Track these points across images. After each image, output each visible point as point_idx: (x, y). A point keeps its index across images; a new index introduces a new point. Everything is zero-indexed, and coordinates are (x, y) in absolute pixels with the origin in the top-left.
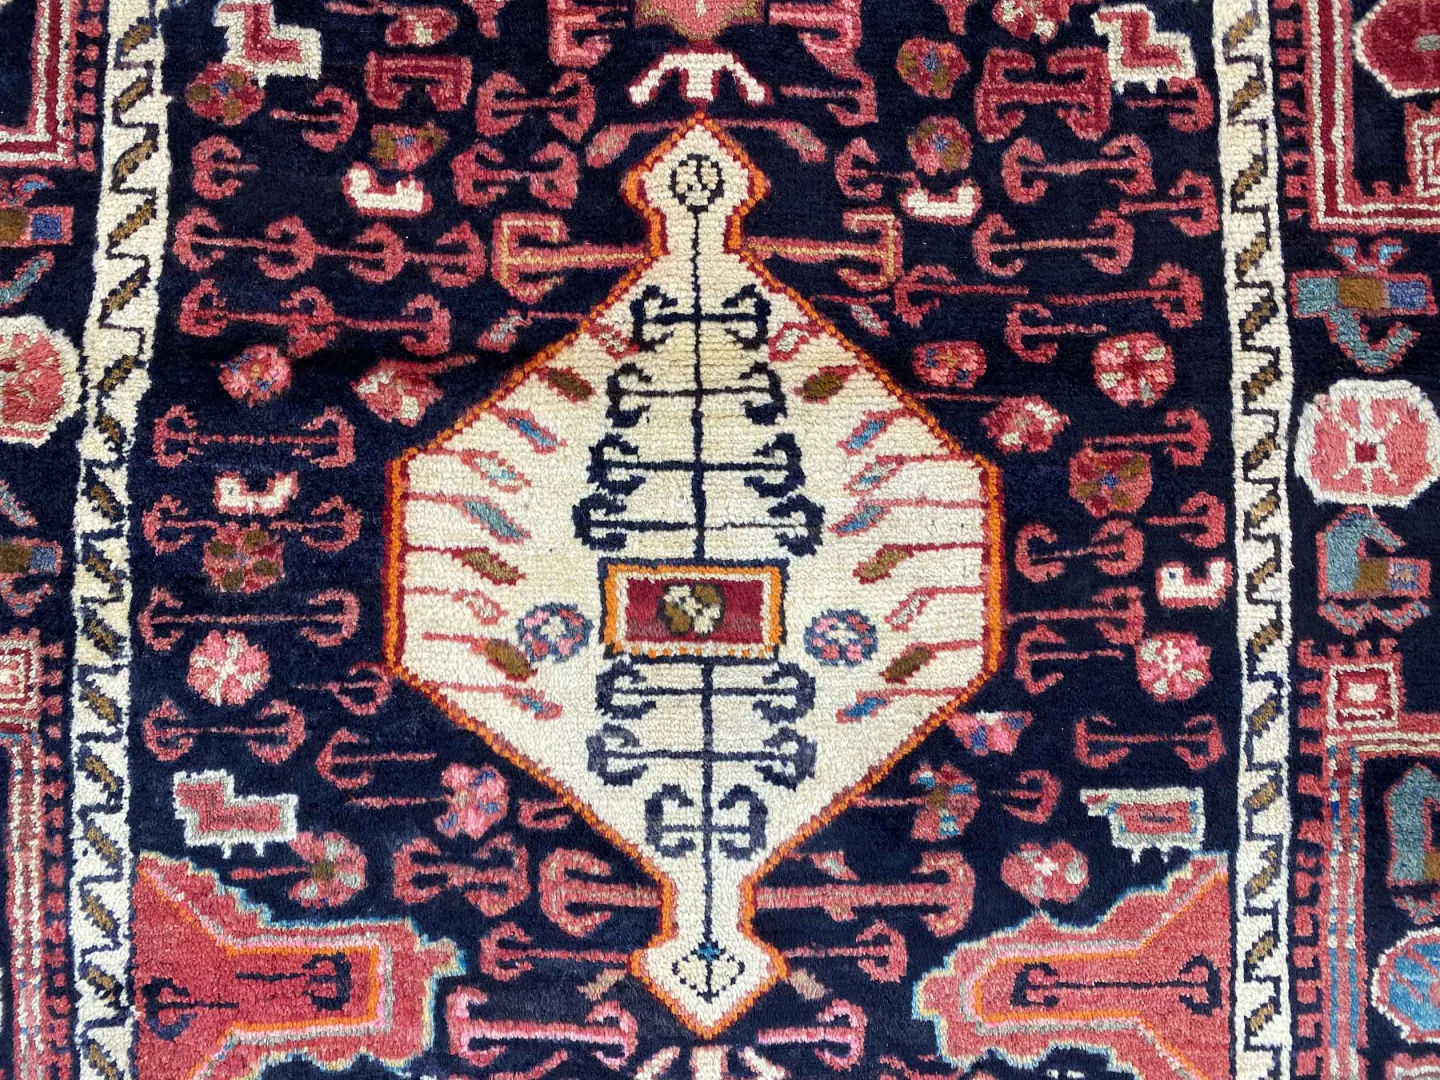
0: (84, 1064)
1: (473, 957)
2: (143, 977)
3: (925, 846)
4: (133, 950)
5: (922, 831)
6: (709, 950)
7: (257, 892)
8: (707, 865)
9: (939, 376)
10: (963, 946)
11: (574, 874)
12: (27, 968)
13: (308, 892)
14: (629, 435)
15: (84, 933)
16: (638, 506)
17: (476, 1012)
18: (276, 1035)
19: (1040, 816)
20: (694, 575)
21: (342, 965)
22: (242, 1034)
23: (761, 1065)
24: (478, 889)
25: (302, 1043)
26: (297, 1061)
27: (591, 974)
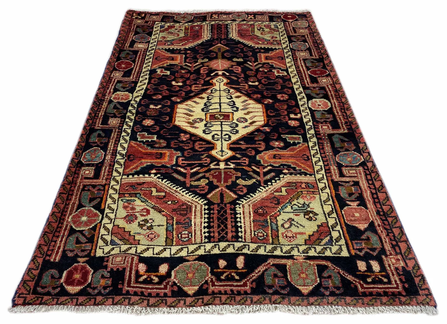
1: (183, 154)
2: (128, 154)
4: (127, 151)
5: (256, 139)
6: (222, 151)
7: (148, 145)
8: (222, 142)
9: (254, 97)
10: (264, 152)
11: (199, 144)
12: (109, 152)
13: (157, 146)
14: (210, 101)
15: (119, 149)
16: (211, 107)
17: (182, 160)
18: (150, 161)
19: (275, 138)
20: (219, 113)
21: (161, 154)
22: (143, 160)
23: (231, 164)
24: (185, 146)
25: (153, 162)
26: (152, 164)
27: (202, 155)
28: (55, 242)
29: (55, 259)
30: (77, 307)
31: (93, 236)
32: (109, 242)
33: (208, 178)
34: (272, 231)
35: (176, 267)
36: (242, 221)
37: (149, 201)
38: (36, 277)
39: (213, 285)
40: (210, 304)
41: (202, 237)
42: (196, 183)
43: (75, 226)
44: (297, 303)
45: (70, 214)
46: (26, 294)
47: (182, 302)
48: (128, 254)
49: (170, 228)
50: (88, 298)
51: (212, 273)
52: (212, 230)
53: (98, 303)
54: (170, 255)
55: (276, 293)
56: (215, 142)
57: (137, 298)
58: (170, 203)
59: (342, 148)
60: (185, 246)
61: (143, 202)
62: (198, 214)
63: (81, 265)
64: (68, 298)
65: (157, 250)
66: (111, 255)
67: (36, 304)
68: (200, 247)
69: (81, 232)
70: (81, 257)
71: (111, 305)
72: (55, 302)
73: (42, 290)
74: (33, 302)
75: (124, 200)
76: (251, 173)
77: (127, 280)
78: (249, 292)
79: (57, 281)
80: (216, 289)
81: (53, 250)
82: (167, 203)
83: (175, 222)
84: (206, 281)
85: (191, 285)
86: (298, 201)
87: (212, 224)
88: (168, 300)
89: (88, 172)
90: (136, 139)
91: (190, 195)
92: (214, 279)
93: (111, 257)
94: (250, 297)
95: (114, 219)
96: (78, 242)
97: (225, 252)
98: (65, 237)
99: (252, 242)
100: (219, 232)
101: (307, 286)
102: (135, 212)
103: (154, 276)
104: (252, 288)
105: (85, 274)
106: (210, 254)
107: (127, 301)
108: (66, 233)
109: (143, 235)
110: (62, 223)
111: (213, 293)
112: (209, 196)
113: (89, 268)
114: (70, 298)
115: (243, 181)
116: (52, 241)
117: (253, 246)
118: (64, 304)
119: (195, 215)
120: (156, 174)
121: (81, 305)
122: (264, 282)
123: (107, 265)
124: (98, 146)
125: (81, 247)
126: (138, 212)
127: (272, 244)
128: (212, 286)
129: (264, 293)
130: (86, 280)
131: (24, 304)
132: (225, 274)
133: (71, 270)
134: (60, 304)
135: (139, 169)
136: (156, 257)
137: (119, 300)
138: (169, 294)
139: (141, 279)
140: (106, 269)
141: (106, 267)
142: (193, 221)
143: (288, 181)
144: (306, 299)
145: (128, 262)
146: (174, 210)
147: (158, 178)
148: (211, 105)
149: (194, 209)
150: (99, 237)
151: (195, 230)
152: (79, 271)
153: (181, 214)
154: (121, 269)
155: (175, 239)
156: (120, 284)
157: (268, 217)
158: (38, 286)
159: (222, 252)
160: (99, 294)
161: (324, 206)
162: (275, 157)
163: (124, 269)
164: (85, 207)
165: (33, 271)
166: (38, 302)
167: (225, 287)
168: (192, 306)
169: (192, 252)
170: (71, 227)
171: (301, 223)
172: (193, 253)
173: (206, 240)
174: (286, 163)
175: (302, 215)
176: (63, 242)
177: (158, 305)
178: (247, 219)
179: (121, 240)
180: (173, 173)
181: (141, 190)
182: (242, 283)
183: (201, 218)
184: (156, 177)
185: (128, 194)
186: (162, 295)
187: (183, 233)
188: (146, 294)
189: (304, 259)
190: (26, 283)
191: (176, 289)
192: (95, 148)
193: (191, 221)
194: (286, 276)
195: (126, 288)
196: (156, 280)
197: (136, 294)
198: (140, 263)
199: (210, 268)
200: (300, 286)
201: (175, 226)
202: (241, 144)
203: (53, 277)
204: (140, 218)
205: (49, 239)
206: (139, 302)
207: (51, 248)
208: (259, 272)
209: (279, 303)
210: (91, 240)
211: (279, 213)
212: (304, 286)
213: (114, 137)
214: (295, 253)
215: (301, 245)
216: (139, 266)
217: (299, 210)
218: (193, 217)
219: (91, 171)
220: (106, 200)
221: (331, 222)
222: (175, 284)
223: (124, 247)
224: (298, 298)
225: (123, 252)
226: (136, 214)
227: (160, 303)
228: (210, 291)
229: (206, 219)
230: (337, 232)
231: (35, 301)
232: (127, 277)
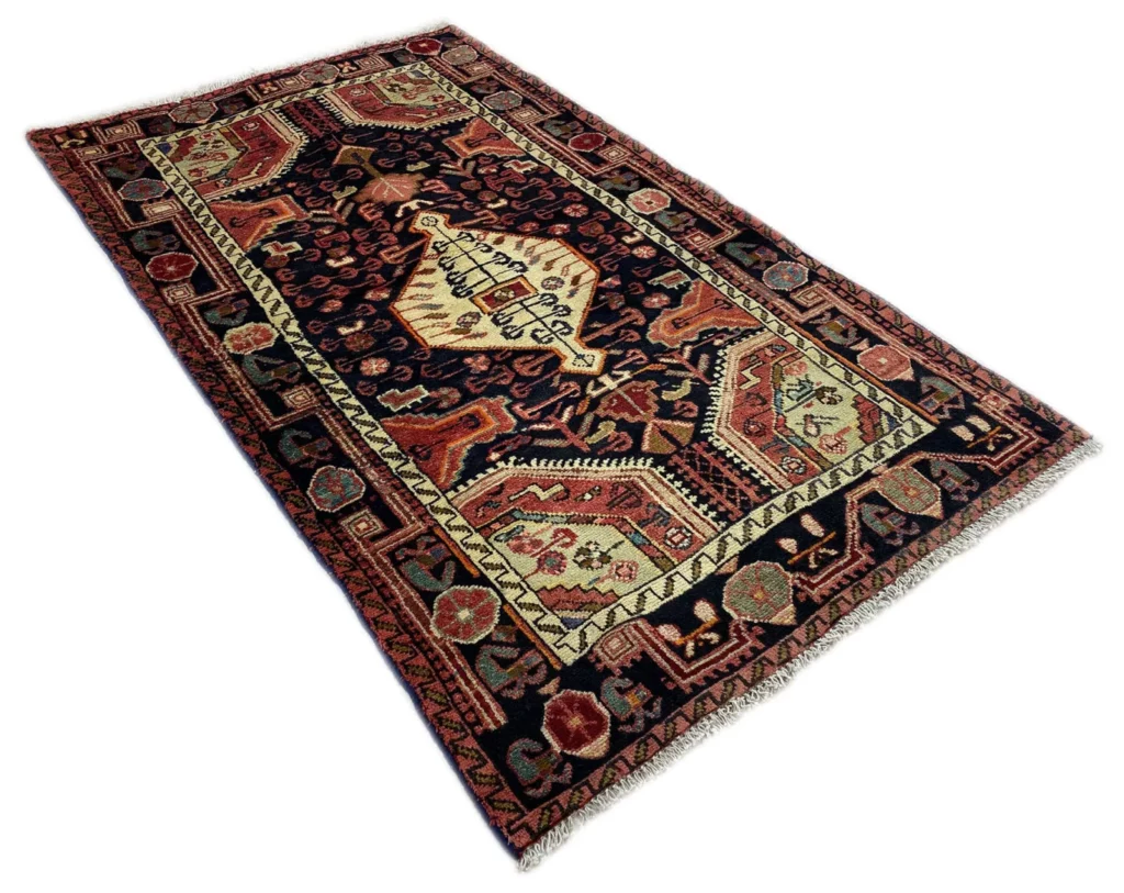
0: (404, 480)
1: (511, 396)
2: (406, 449)
3: (617, 310)
4: (397, 443)
5: (614, 307)
6: (580, 357)
7: (427, 412)
8: (561, 340)
9: (528, 230)
10: (651, 325)
11: (524, 363)
12: (363, 464)
13: (445, 404)
14: (454, 270)
15: (376, 447)
16: (469, 283)
17: (524, 408)
18: (464, 440)
19: (642, 291)
20: (499, 287)
21: (471, 416)
22: (452, 446)
23: (620, 373)
24: (498, 380)
25: (474, 439)
26: (476, 444)
27: (551, 380)
28: (458, 690)
29: (496, 722)
30: (636, 772)
31: (520, 634)
32: (563, 627)
33: (608, 418)
34: (802, 451)
35: (722, 596)
36: (746, 460)
37: (550, 514)
38: (501, 777)
39: (813, 586)
40: (838, 618)
41: (709, 524)
42: (595, 438)
43: (464, 639)
44: (945, 536)
45: (426, 624)
46: (518, 819)
47: (793, 644)
48: (620, 624)
49: (639, 540)
50: (639, 744)
51: (792, 569)
52: (713, 501)
53: (665, 739)
54: (690, 583)
55: (908, 540)
56: (549, 345)
57: (720, 685)
58: (588, 496)
59: (758, 262)
60: (697, 554)
61: (541, 521)
62: (659, 487)
63: (560, 698)
64: (603, 768)
65: (659, 586)
66: (592, 647)
67: (558, 822)
68: (722, 540)
69: (488, 640)
70: (542, 685)
71: (690, 727)
72: (588, 793)
73: (541, 790)
74: (549, 822)
75: (502, 538)
76: (670, 373)
77: (668, 667)
78: (872, 562)
79: (549, 755)
80: (824, 588)
81: (472, 709)
82: (583, 500)
83: (635, 526)
84: (795, 587)
85: (778, 610)
86: (787, 382)
87: (702, 492)
88: (767, 656)
89: (363, 524)
90: (388, 413)
91: (608, 465)
92: (803, 577)
93: (597, 649)
94: (882, 570)
95: (523, 581)
96: (504, 663)
97: (773, 525)
98: (467, 671)
99: (794, 485)
100: (728, 498)
101: (931, 505)
102: (547, 548)
103: (703, 633)
104: (870, 554)
105: (586, 709)
106: (754, 543)
107: (709, 701)
108: (460, 662)
109: (607, 577)
110: (432, 649)
111: (826, 599)
112: (646, 447)
113: (579, 693)
114: (607, 767)
115: (674, 393)
116: (451, 695)
117: (803, 489)
118: (608, 785)
119: (656, 493)
120: (505, 459)
121: (639, 763)
122: (877, 535)
123: (605, 666)
124: (320, 464)
125: (520, 667)
126: (552, 544)
127: (825, 471)
128: (813, 589)
129: (895, 550)
130: (599, 717)
131: (536, 836)
132: (812, 558)
133: (550, 719)
134: (602, 789)
135: (461, 466)
136: (671, 601)
137: (695, 710)
138: (760, 645)
139: (690, 651)
140: (614, 675)
141: (608, 672)
142: (664, 506)
143: (740, 357)
144: (949, 523)
145: (635, 638)
146: (610, 505)
147: (516, 463)
148: (464, 279)
149: (642, 484)
150: (532, 629)
151: (685, 519)
152: (569, 711)
153: (630, 506)
154: (639, 658)
155: (668, 554)
156: (666, 681)
157: (775, 432)
158: (524, 788)
159: (770, 527)
160: (649, 723)
161: (829, 370)
162: (676, 325)
163: (644, 653)
164: (441, 592)
165: (483, 771)
166: (558, 815)
167: (833, 578)
168: (815, 640)
169: (720, 557)
170: (456, 644)
171: (828, 415)
172: (723, 557)
173: (723, 524)
174: (705, 328)
175: (815, 401)
176: (474, 682)
177: (762, 673)
178: (747, 451)
179: (578, 610)
180: (532, 440)
181: (511, 501)
182: (849, 557)
183: (673, 492)
184: (511, 465)
185: (494, 522)
186: (749, 654)
187: (669, 534)
188: (724, 670)
189: (889, 466)
190: (494, 800)
191: (760, 631)
192: (319, 470)
193: (660, 507)
194: (892, 509)
195: (685, 682)
196: (714, 637)
197: (710, 681)
198: (657, 626)
199: (778, 564)
200: (923, 510)
201: (644, 532)
202: (596, 330)
203: (531, 755)
204: (570, 552)
205: (441, 694)
206: (730, 688)
207: (464, 707)
208: (854, 523)
209: (928, 552)
210: (524, 642)
211: (781, 417)
212: (928, 506)
213: (335, 429)
214: (866, 466)
215: (862, 449)
216: (661, 633)
217: (803, 396)
218: (656, 499)
219: (367, 519)
220: (468, 557)
221: (864, 390)
222: (750, 625)
223: (601, 618)
224: (938, 529)
225: (607, 627)
226: (552, 549)
227: (763, 669)
228: (817, 599)
229: (683, 489)
230: (886, 401)
231: (550, 817)
232: (665, 663)
